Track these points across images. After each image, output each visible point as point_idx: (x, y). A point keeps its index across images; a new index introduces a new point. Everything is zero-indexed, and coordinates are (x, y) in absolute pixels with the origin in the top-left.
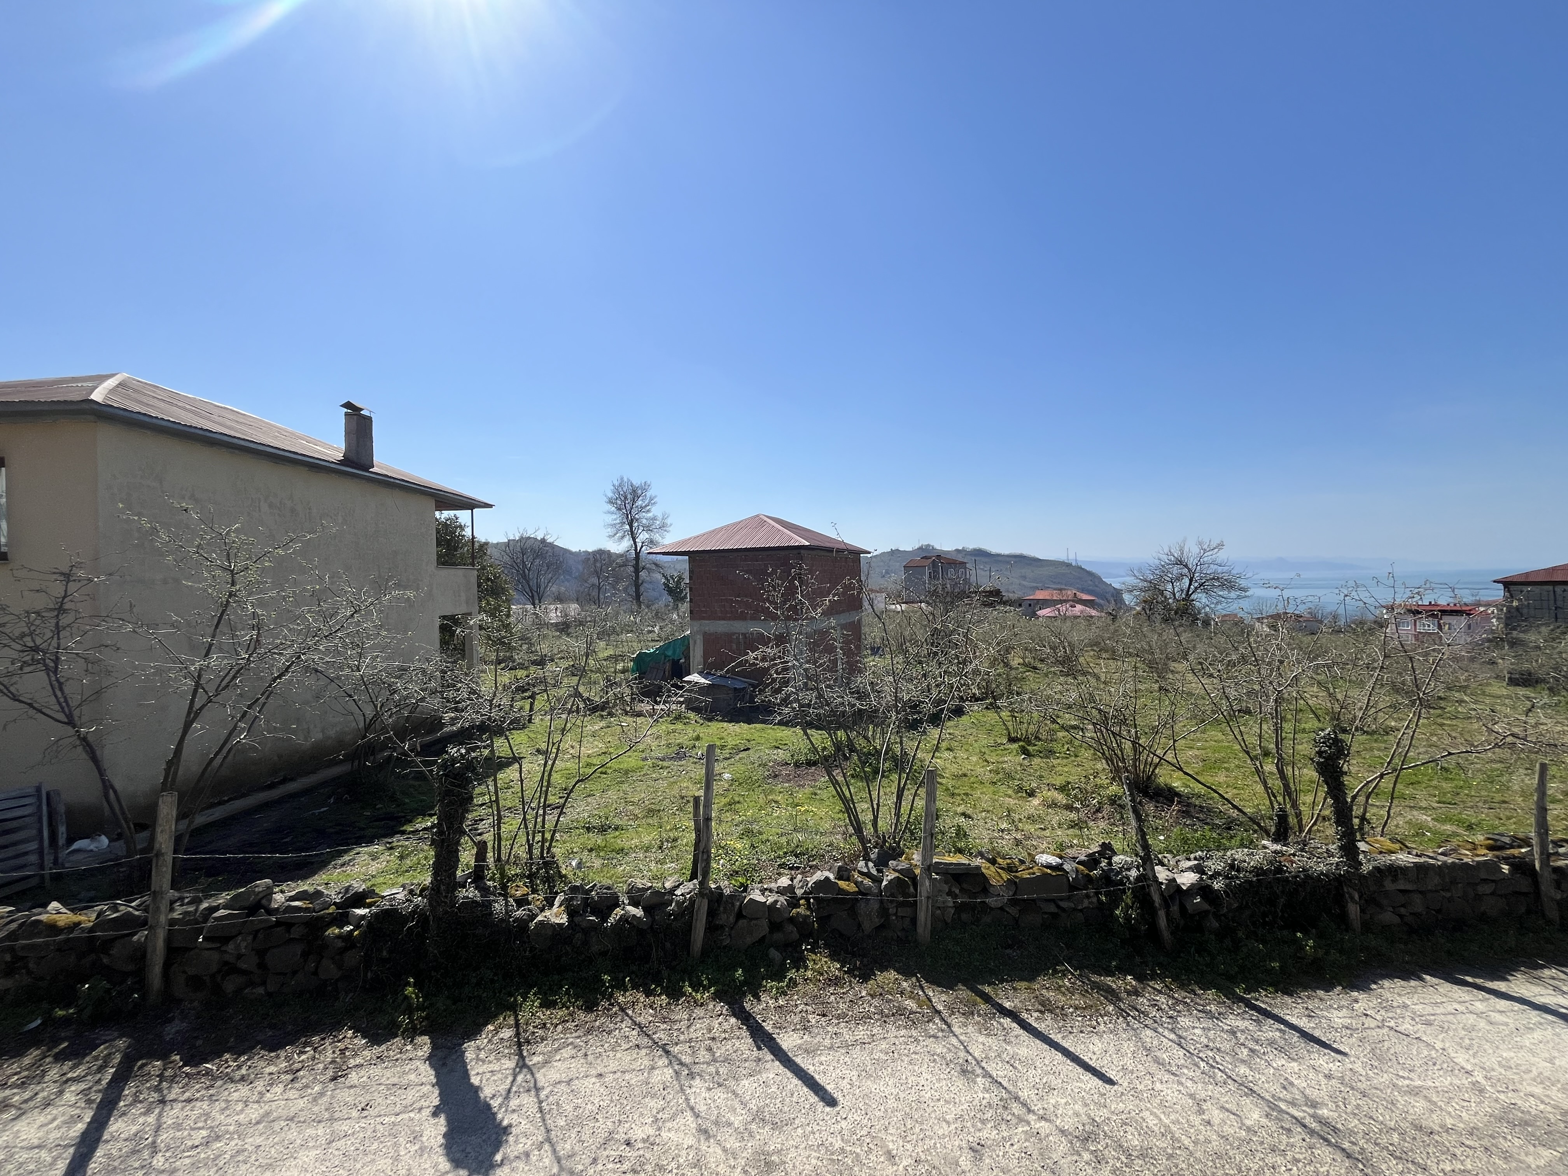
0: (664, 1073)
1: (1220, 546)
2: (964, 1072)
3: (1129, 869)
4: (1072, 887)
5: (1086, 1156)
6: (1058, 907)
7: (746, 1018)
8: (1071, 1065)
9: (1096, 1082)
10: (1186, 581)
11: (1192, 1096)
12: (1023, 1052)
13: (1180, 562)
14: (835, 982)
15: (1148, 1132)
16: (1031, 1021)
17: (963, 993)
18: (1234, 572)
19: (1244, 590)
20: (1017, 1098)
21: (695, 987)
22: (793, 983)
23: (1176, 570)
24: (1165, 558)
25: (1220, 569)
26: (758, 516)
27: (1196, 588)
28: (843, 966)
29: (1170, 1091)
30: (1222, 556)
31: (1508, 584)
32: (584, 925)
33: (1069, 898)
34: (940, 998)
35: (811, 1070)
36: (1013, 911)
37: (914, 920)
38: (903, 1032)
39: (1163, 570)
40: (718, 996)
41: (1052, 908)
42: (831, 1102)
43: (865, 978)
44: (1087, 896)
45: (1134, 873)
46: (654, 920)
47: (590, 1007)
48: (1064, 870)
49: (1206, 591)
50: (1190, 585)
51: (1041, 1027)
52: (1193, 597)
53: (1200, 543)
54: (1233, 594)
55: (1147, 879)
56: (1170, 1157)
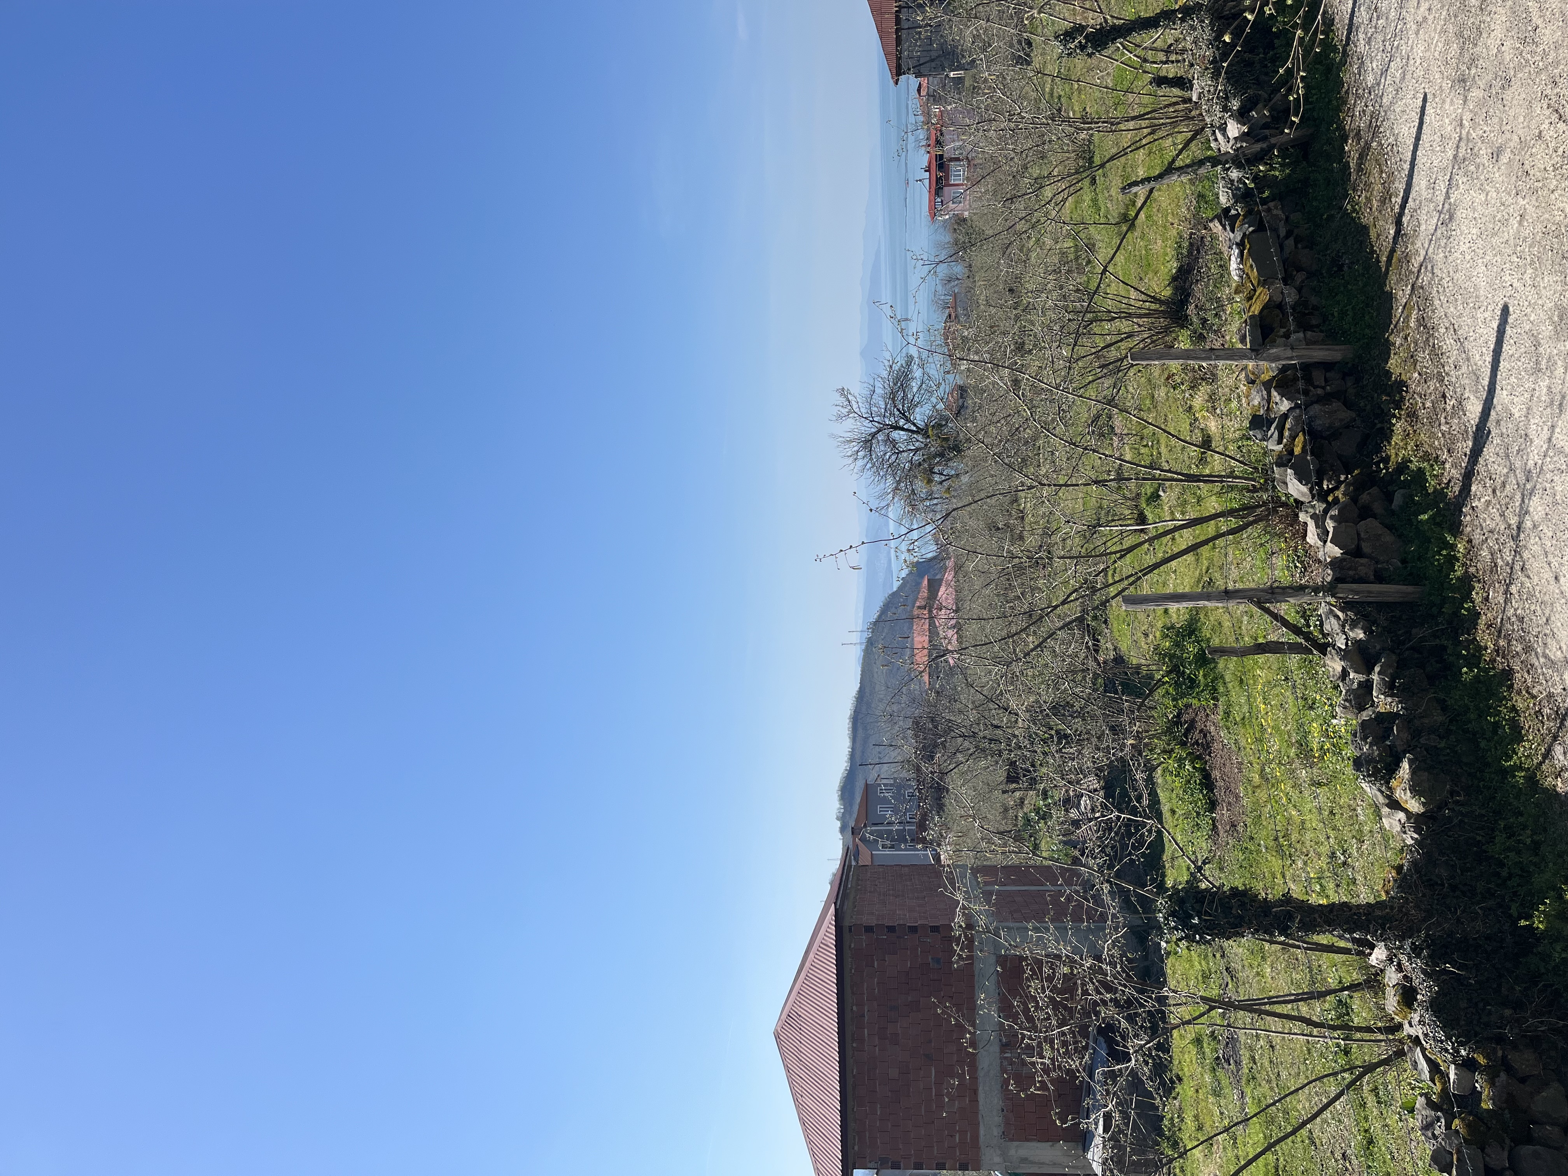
0: (1537, 507)
1: (842, 392)
2: (1451, 218)
3: (1232, 181)
4: (1260, 227)
5: (1473, 71)
6: (1287, 237)
7: (1468, 476)
8: (1424, 137)
9: (1429, 110)
10: (896, 435)
11: (1417, 33)
12: (1424, 183)
13: (868, 443)
14: (1413, 416)
15: (1447, 43)
16: (1399, 200)
17: (1393, 278)
18: (885, 374)
19: (910, 359)
20: (1455, 157)
21: (1452, 560)
22: (1426, 457)
23: (880, 449)
24: (860, 463)
25: (879, 391)
26: (777, 1036)
27: (908, 420)
28: (1394, 416)
29: (1419, 51)
30: (858, 390)
31: (898, 72)
32: (1405, 735)
33: (1275, 230)
34: (1402, 294)
35: (1489, 359)
36: (1300, 277)
37: (1327, 366)
38: (1437, 302)
39: (881, 467)
40: (1456, 528)
41: (1290, 242)
42: (1505, 310)
43: (1401, 385)
44: (1269, 210)
45: (1235, 174)
47: (1508, 674)
48: (1242, 240)
49: (913, 406)
50: (902, 429)
51: (1400, 186)
52: (921, 424)
53: (840, 417)
54: (918, 373)
55: (1239, 160)
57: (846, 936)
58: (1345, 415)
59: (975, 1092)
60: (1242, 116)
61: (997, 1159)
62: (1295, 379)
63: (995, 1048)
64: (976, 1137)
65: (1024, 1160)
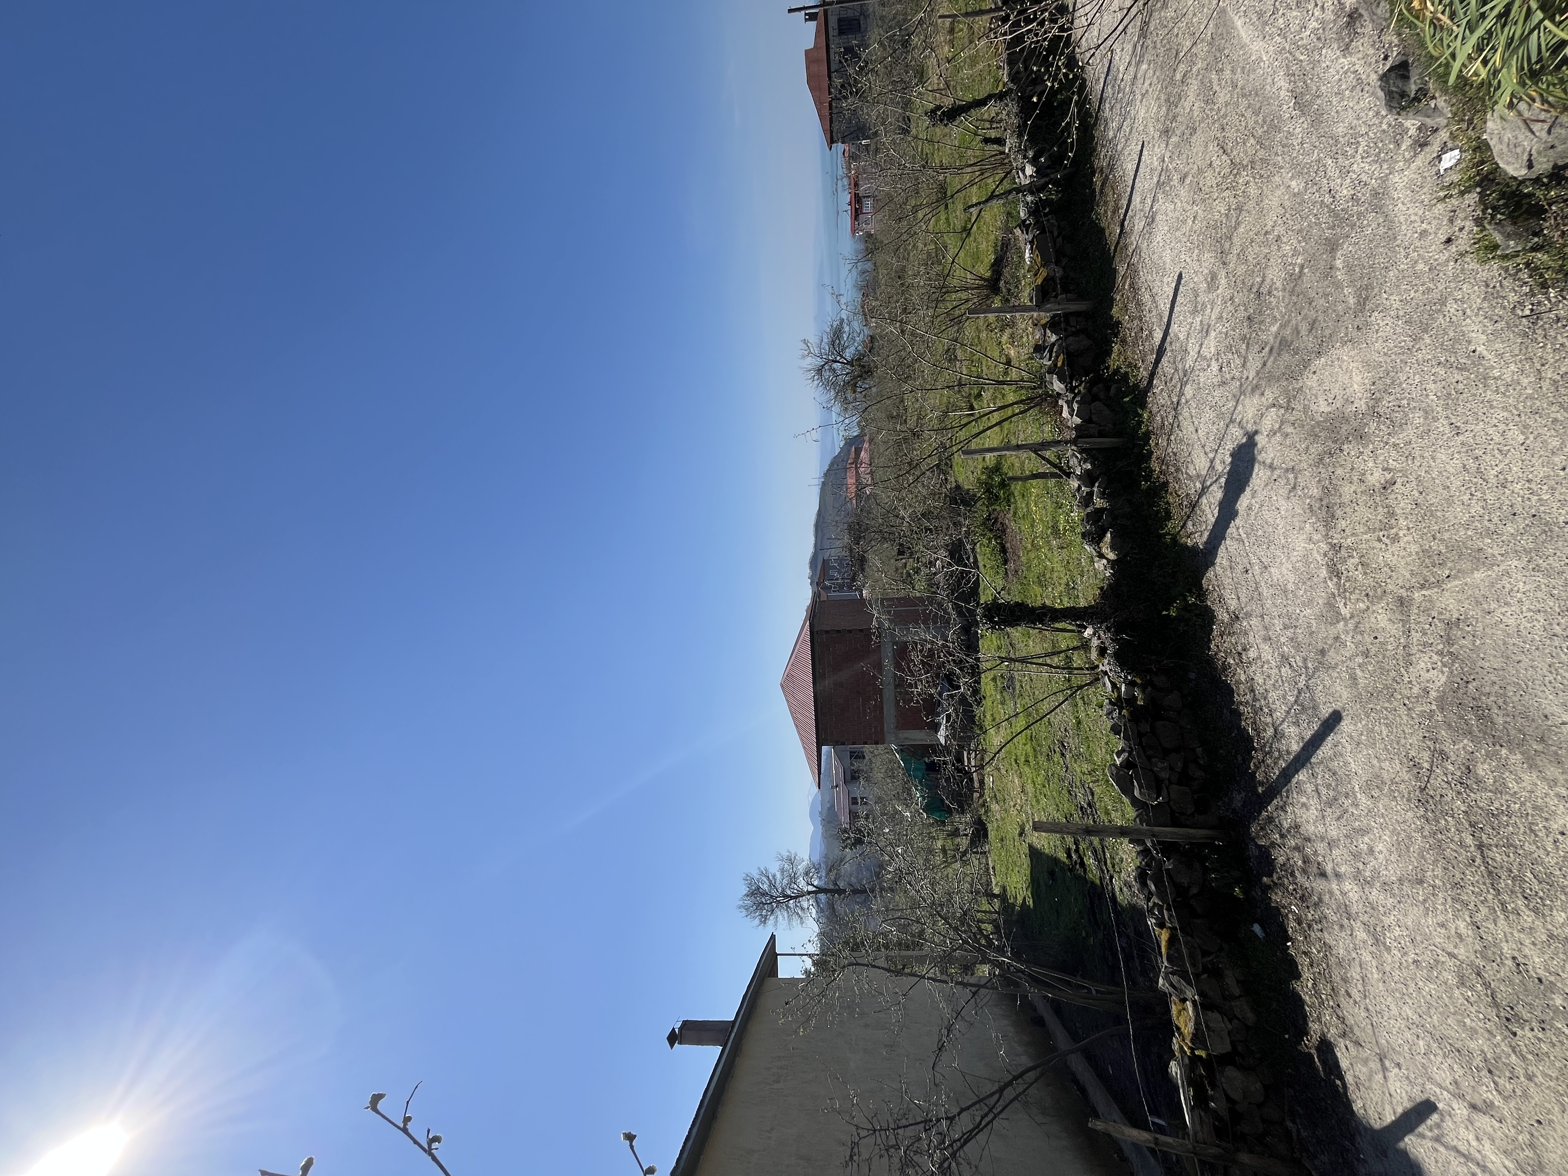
0: (1189, 391)
1: (805, 342)
2: (1153, 221)
3: (1028, 203)
4: (1043, 232)
5: (1174, 125)
6: (1058, 236)
7: (1152, 375)
8: (1140, 170)
9: (1145, 152)
10: (835, 365)
11: (1141, 101)
12: (1138, 200)
13: (820, 371)
14: (1124, 342)
15: (1160, 107)
16: (1123, 211)
17: (1117, 259)
18: (828, 330)
19: (842, 320)
20: (1158, 181)
21: (1140, 423)
22: (1130, 365)
23: (826, 374)
24: (816, 382)
25: (825, 340)
26: (782, 686)
27: (842, 357)
28: (1113, 342)
29: (1142, 113)
30: (813, 340)
31: (832, 141)
32: (1109, 519)
33: (1051, 232)
34: (1122, 269)
35: (1168, 306)
36: (1064, 261)
37: (1077, 314)
38: (1141, 273)
39: (828, 385)
40: (1143, 405)
41: (1060, 239)
42: (1180, 276)
43: (1119, 323)
44: (1048, 220)
45: (1029, 198)
46: (1100, 474)
47: (1166, 484)
48: (1033, 239)
49: (844, 348)
50: (838, 362)
51: (1125, 203)
52: (849, 359)
53: (804, 357)
54: (847, 329)
55: (1032, 189)
56: (1166, 88)
57: (816, 636)
58: (1087, 342)
59: (882, 708)
60: (1034, 161)
61: (893, 739)
62: (1060, 323)
63: (892, 687)
64: (882, 730)
65: (907, 738)
